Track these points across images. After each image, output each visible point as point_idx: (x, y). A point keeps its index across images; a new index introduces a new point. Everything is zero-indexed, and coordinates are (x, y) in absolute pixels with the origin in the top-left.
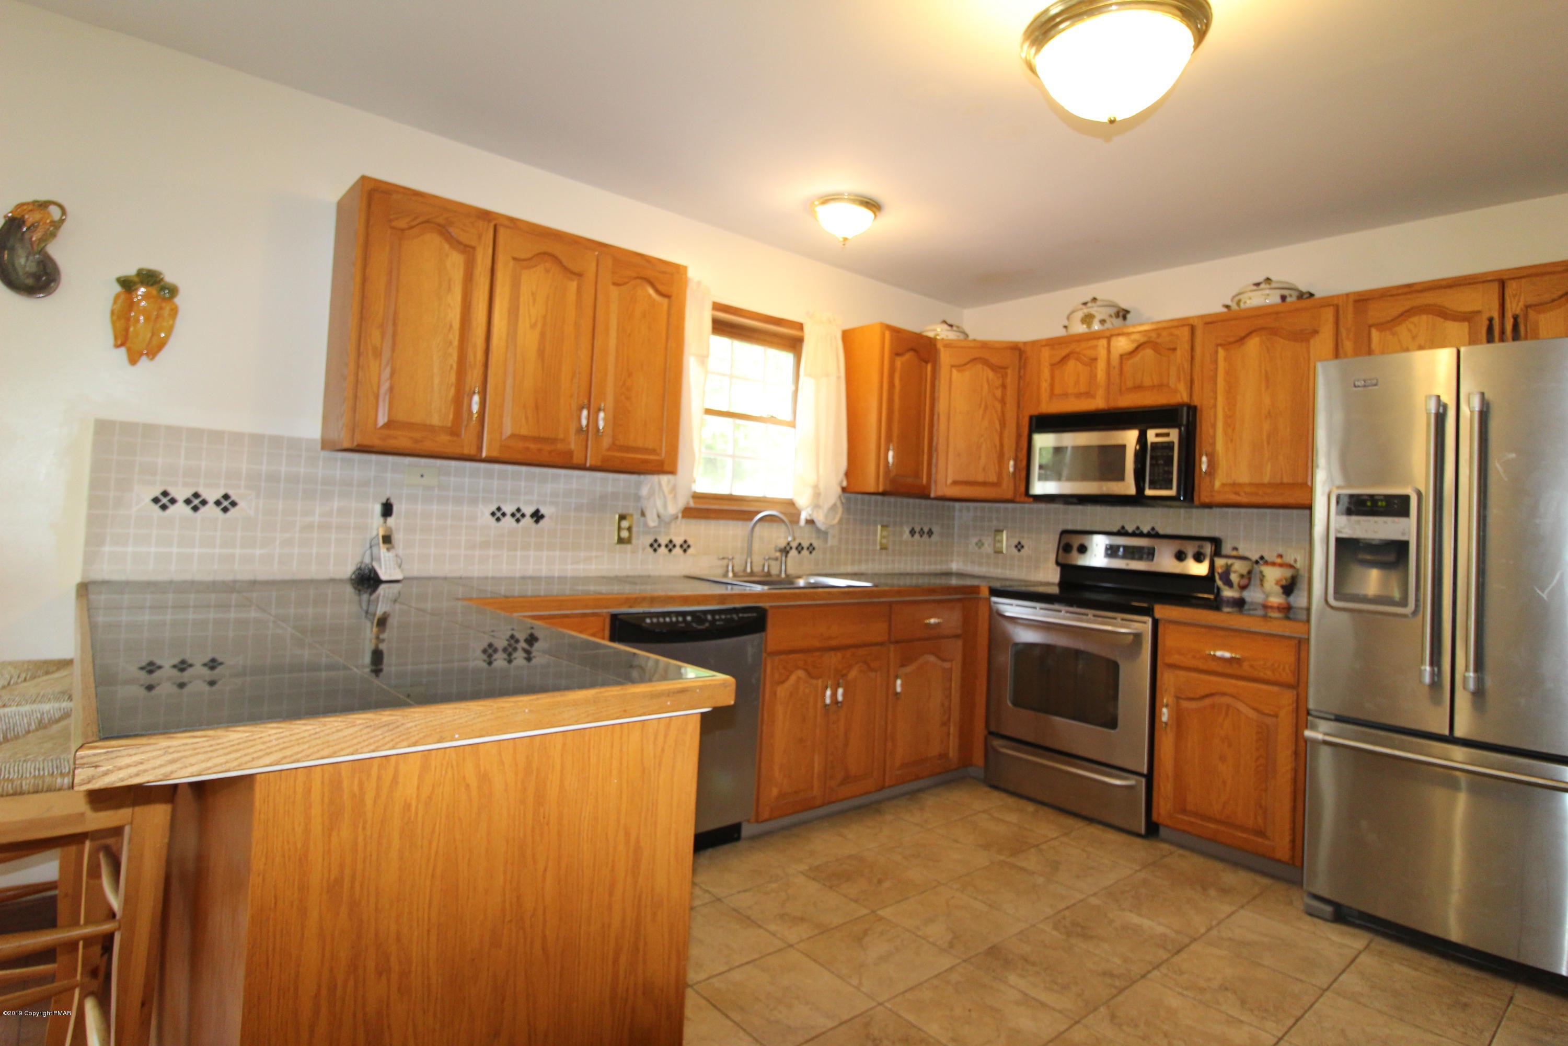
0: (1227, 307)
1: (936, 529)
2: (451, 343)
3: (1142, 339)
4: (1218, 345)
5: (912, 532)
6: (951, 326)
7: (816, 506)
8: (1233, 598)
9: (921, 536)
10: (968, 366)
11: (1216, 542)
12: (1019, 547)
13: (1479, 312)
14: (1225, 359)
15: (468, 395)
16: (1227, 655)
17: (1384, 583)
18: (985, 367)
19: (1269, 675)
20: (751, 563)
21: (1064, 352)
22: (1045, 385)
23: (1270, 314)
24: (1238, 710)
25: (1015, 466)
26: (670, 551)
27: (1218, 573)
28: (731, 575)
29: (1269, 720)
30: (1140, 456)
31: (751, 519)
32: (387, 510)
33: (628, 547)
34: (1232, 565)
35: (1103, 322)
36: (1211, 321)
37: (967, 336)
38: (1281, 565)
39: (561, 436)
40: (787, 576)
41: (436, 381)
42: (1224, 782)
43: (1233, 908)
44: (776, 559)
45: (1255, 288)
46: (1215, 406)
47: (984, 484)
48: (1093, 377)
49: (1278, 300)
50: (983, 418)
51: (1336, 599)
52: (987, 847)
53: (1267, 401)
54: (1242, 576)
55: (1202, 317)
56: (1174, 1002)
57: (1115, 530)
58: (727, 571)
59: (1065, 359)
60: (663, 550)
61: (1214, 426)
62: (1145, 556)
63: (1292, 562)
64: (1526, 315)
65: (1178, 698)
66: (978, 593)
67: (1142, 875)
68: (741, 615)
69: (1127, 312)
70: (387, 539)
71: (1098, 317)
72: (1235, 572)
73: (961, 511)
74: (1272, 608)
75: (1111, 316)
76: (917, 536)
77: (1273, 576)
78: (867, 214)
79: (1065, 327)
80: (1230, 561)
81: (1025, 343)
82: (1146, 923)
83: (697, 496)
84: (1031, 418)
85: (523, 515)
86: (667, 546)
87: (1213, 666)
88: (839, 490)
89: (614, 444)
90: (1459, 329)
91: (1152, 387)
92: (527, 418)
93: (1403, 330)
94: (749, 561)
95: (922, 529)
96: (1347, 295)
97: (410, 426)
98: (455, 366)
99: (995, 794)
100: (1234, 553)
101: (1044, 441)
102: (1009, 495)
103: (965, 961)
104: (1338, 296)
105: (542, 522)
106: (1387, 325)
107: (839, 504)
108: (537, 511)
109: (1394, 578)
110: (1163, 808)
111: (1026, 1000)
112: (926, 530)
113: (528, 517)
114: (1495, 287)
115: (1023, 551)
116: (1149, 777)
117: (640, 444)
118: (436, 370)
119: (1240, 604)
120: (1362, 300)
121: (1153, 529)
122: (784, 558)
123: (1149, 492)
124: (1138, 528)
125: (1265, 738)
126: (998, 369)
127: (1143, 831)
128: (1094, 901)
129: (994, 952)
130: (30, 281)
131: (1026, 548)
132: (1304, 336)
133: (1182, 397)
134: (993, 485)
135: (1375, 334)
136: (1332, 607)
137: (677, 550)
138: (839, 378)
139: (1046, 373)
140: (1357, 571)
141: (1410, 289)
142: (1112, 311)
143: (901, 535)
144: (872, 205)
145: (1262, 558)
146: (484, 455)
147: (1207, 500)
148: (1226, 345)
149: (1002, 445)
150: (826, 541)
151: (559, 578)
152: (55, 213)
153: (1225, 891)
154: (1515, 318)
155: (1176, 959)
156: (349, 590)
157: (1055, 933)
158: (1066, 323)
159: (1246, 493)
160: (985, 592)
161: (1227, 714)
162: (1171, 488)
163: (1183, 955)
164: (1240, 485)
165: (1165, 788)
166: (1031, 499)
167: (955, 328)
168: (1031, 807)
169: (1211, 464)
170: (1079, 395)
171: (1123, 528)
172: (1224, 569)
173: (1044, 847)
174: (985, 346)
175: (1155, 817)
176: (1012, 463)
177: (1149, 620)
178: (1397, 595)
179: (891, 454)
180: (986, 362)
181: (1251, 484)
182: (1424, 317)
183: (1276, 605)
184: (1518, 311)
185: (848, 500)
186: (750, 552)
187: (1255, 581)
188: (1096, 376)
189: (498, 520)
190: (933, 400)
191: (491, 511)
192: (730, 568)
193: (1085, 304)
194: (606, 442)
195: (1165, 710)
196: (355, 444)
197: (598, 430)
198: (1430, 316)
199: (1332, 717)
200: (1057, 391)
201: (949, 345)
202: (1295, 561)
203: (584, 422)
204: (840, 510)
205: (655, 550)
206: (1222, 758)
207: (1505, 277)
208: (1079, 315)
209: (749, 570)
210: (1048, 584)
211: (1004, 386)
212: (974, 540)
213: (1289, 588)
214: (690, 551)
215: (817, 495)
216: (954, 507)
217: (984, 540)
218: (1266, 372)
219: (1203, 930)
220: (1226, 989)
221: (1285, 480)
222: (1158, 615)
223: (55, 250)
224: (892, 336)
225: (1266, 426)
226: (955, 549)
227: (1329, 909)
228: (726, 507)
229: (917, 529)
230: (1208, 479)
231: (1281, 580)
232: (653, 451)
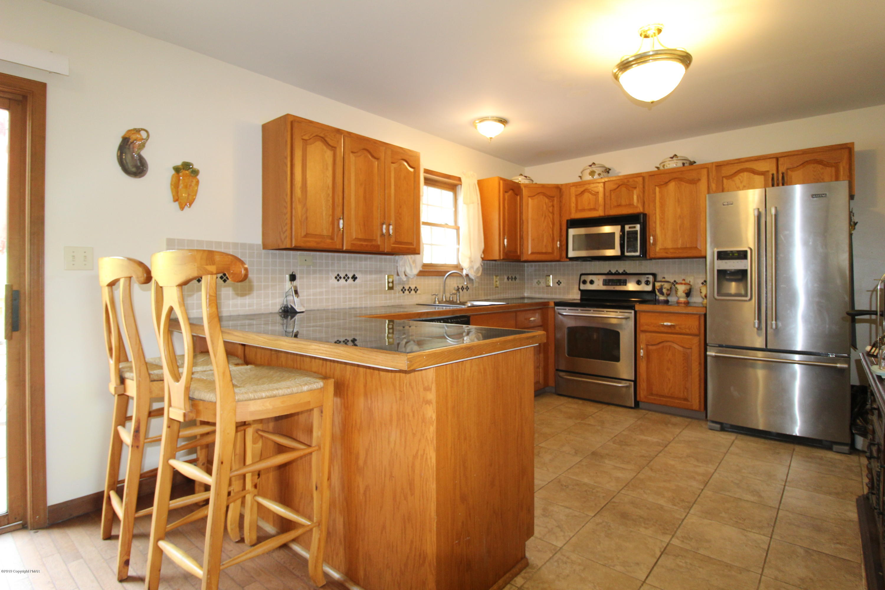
0: (658, 168)
1: (517, 277)
2: (329, 195)
3: (621, 183)
4: (656, 186)
5: (508, 278)
6: (526, 177)
7: (471, 267)
8: (664, 300)
9: (512, 280)
10: (536, 196)
11: (654, 275)
12: (559, 283)
13: (768, 171)
14: (660, 192)
15: (337, 220)
16: (669, 324)
17: (738, 288)
18: (544, 197)
19: (688, 331)
20: (445, 296)
21: (582, 189)
22: (573, 205)
23: (679, 172)
24: (675, 348)
25: (560, 244)
26: (410, 292)
27: (657, 289)
28: (437, 302)
29: (689, 351)
30: (622, 238)
31: (444, 276)
32: (293, 278)
33: (392, 291)
34: (664, 285)
35: (599, 174)
36: (651, 175)
37: (532, 181)
38: (685, 284)
39: (375, 238)
40: (460, 302)
41: (324, 214)
42: (669, 380)
43: (681, 430)
44: (454, 294)
45: (671, 159)
46: (655, 213)
47: (546, 253)
48: (597, 200)
49: (681, 165)
50: (544, 222)
51: (718, 295)
52: (570, 418)
53: (679, 210)
54: (668, 290)
55: (648, 172)
56: (672, 463)
57: (606, 272)
58: (435, 301)
59: (583, 193)
60: (407, 292)
61: (655, 222)
62: (622, 284)
63: (688, 282)
64: (787, 172)
65: (647, 345)
66: (549, 305)
67: (639, 422)
68: (461, 319)
69: (610, 169)
70: (296, 292)
71: (597, 172)
72: (665, 288)
73: (528, 267)
74: (681, 303)
75: (603, 172)
76: (510, 280)
77: (681, 289)
78: (501, 125)
79: (580, 177)
80: (663, 283)
81: (562, 185)
82: (649, 438)
83: (425, 265)
84: (567, 221)
85: (348, 278)
86: (408, 290)
87: (662, 329)
88: (481, 259)
89: (396, 241)
90: (759, 179)
91: (626, 205)
92: (361, 230)
93: (737, 179)
94: (444, 295)
95: (512, 277)
96: (712, 163)
97: (315, 236)
98: (331, 206)
99: (562, 398)
100: (664, 280)
101: (572, 232)
102: (558, 258)
103: (584, 458)
104: (708, 164)
105: (356, 281)
106: (730, 177)
107: (481, 267)
108: (354, 275)
109: (741, 285)
110: (642, 394)
111: (616, 468)
112: (514, 277)
113: (350, 278)
114: (774, 161)
115: (561, 285)
116: (635, 381)
117: (406, 241)
118: (324, 208)
119: (667, 302)
120: (719, 166)
121: (624, 271)
122: (458, 293)
123: (627, 254)
124: (617, 271)
125: (686, 358)
126: (550, 198)
127: (633, 406)
128: (624, 433)
129: (594, 454)
130: (134, 170)
131: (562, 283)
132: (694, 182)
133: (640, 209)
134: (549, 253)
135: (725, 180)
136: (716, 299)
137: (413, 292)
138: (478, 204)
139: (573, 199)
140: (726, 283)
141: (739, 161)
142: (603, 169)
143: (504, 279)
144: (503, 121)
145: (675, 281)
146: (344, 248)
147: (653, 256)
148: (660, 186)
149: (553, 234)
150: (473, 283)
151: (365, 308)
152: (144, 134)
153: (675, 425)
154: (783, 174)
155: (666, 449)
156: (278, 318)
157: (615, 445)
158: (581, 175)
159: (671, 252)
160: (552, 305)
161: (670, 349)
162: (637, 251)
163: (668, 447)
164: (668, 249)
165: (643, 385)
166: (568, 260)
167: (528, 178)
168: (581, 402)
169: (655, 240)
170: (590, 210)
171: (610, 271)
172: (660, 287)
173: (594, 416)
174: (543, 186)
175: (638, 399)
176: (558, 243)
177: (633, 311)
178: (743, 292)
179: (506, 240)
180: (544, 194)
181: (672, 249)
182: (745, 173)
183: (683, 302)
184: (784, 171)
185: (484, 264)
186: (444, 292)
187: (673, 292)
188: (598, 200)
189: (338, 280)
190: (521, 213)
191: (335, 276)
192: (436, 299)
193: (590, 166)
194: (393, 240)
195: (642, 351)
196: (293, 245)
197: (390, 235)
198: (748, 173)
199: (717, 346)
200: (579, 208)
201: (526, 186)
202: (690, 282)
203: (384, 231)
204: (481, 269)
205: (404, 292)
206: (668, 369)
207: (778, 156)
208: (588, 171)
209: (444, 300)
210: (577, 300)
211: (553, 206)
212: (536, 281)
213: (688, 294)
214: (418, 292)
215: (471, 262)
216: (524, 265)
217: (540, 280)
218: (678, 199)
219: (672, 438)
220: (689, 457)
221: (688, 246)
222: (637, 309)
223: (144, 153)
224: (503, 184)
225: (679, 222)
226: (526, 286)
227: (718, 426)
228: (432, 270)
229: (510, 277)
230: (653, 247)
231: (685, 290)
232: (411, 244)
